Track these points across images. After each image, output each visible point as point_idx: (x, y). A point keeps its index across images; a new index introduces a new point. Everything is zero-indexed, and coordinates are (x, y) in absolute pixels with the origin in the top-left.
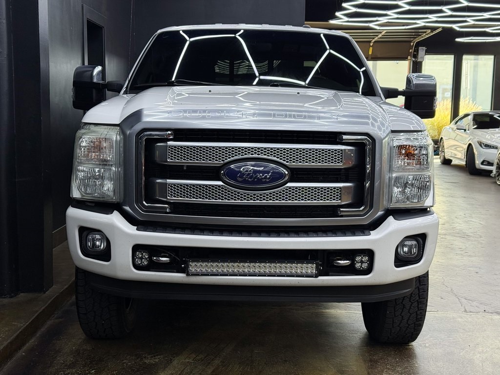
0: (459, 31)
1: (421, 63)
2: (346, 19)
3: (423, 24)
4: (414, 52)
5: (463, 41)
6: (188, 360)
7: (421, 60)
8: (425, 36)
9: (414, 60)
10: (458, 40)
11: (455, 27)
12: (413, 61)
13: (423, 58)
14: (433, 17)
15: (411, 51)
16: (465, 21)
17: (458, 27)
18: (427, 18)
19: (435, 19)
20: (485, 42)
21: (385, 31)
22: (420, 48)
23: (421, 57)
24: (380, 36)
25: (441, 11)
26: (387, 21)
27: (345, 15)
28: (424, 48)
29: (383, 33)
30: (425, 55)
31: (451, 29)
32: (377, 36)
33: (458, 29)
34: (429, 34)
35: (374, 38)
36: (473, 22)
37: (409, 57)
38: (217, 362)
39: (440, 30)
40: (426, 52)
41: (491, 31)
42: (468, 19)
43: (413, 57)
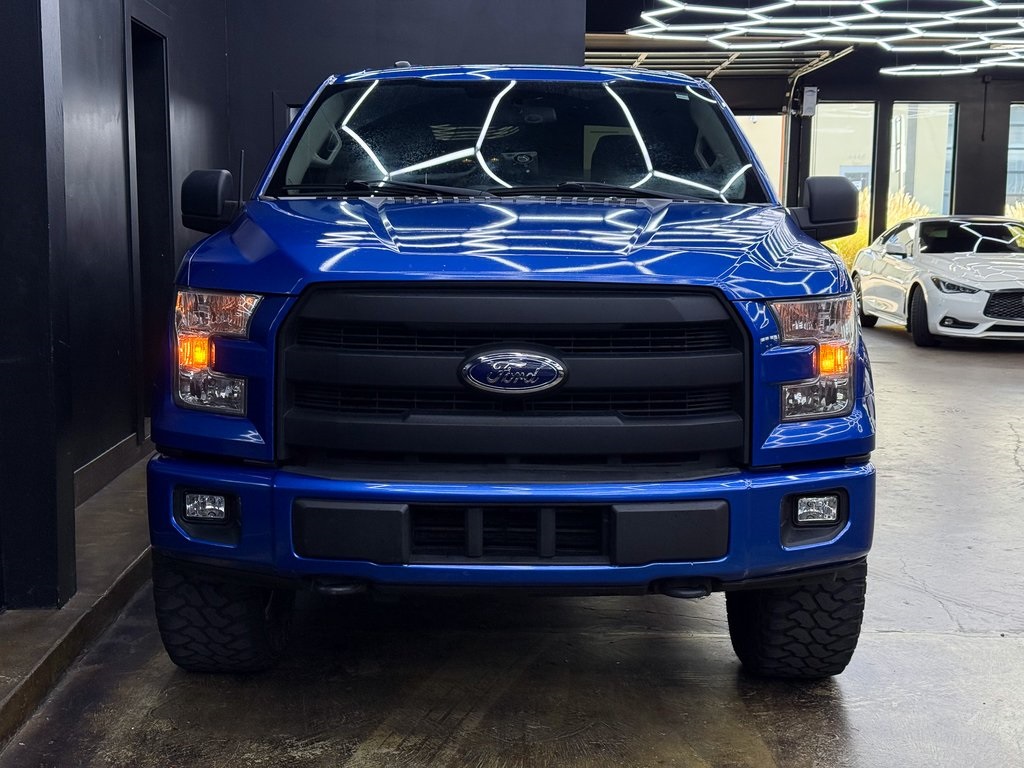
0: (891, 52)
1: (808, 119)
2: (663, 27)
3: (819, 38)
4: (794, 97)
5: (894, 74)
6: (387, 750)
7: (809, 114)
8: (817, 64)
9: (794, 113)
10: (884, 71)
11: (883, 43)
12: (793, 116)
13: (813, 110)
14: (839, 23)
15: (788, 95)
16: (905, 32)
17: (887, 42)
18: (828, 25)
19: (845, 27)
20: (940, 76)
21: (737, 54)
22: (806, 89)
23: (809, 108)
24: (726, 64)
25: (857, 10)
26: (744, 31)
27: (661, 18)
28: (815, 89)
29: (733, 59)
30: (818, 103)
31: (875, 49)
32: (720, 64)
33: (888, 48)
34: (825, 59)
35: (713, 69)
36: (920, 34)
37: (784, 109)
38: (449, 752)
39: (849, 50)
40: (819, 97)
41: (955, 53)
42: (910, 27)
43: (793, 108)
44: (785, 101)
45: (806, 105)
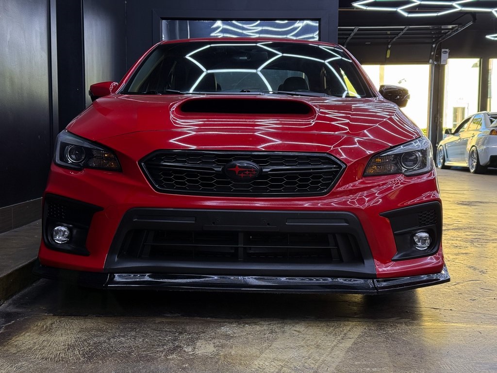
1: (444, 66)
5: (493, 39)
7: (444, 63)
9: (435, 63)
11: (496, 12)
12: (435, 65)
13: (446, 61)
15: (432, 53)
21: (407, 27)
22: (443, 50)
23: (444, 60)
28: (447, 50)
30: (449, 58)
32: (398, 35)
34: (456, 30)
37: (431, 61)
40: (449, 55)
43: (435, 61)
44: (431, 57)
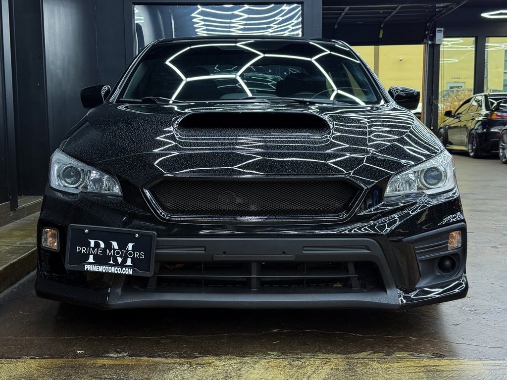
4: (430, 34)
7: (439, 43)
8: (445, 12)
10: (485, 15)
13: (441, 41)
15: (427, 33)
21: (400, 6)
22: (437, 29)
24: (394, 12)
28: (442, 29)
29: (397, 10)
30: (443, 38)
34: (450, 9)
35: (385, 17)
37: (425, 40)
39: (465, 1)
40: (444, 33)
43: (429, 40)
44: (425, 37)
45: (437, 39)
